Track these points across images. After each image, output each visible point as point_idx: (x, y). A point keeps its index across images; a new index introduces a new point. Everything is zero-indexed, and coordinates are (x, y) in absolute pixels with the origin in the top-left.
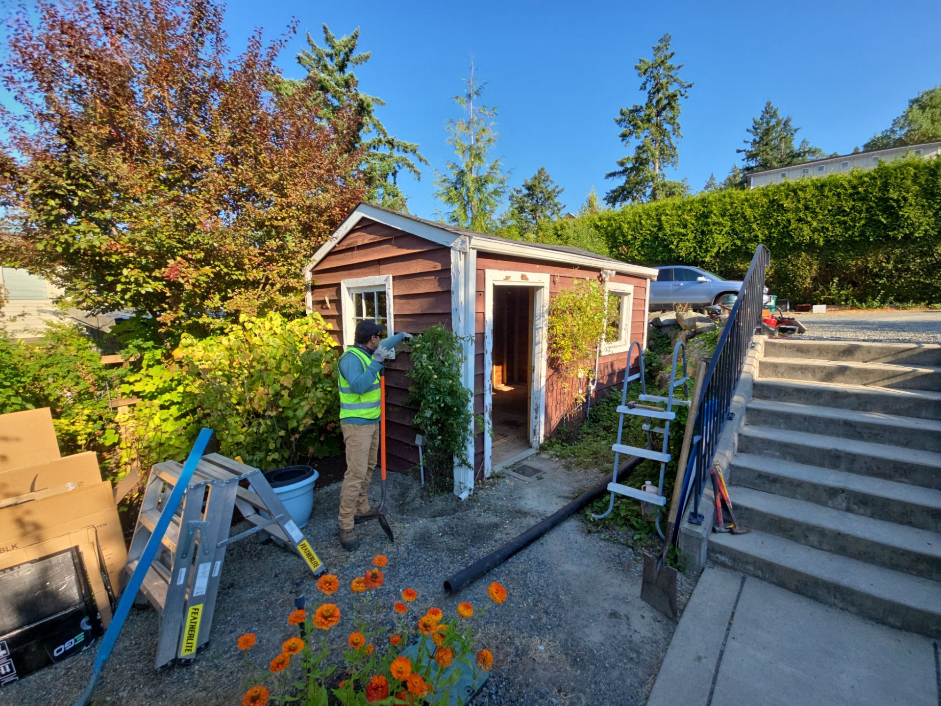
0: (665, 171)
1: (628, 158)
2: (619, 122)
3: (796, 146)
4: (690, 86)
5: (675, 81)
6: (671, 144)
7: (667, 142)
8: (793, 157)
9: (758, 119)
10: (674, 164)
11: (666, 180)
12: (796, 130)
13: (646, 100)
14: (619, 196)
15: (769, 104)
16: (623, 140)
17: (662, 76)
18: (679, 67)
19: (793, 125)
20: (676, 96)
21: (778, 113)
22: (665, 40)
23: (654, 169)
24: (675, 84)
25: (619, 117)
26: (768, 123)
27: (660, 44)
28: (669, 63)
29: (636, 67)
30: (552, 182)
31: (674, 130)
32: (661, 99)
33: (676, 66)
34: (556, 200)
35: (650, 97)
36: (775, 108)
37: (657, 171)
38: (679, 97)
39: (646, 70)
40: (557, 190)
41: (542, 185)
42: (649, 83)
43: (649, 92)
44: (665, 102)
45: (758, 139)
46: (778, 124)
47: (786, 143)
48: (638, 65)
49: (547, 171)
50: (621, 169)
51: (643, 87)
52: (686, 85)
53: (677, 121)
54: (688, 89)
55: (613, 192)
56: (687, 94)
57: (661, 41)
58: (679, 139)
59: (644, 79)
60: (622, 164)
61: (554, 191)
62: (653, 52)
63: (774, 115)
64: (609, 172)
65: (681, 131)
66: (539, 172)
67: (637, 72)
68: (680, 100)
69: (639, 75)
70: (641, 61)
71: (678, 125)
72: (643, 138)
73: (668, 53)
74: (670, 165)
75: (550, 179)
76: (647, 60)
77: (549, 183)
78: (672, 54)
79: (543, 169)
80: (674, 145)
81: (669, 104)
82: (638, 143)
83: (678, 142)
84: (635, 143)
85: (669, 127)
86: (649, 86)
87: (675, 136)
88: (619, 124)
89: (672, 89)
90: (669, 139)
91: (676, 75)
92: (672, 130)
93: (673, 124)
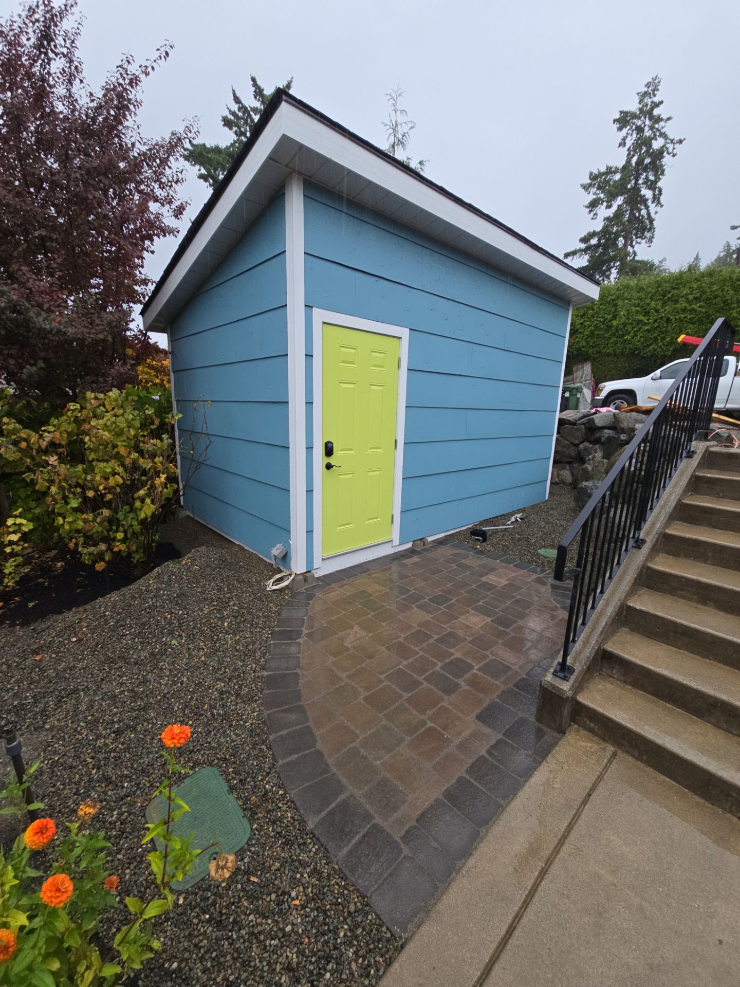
2: (587, 188)
4: (680, 142)
5: (661, 135)
6: (648, 215)
10: (650, 240)
11: (636, 258)
13: (624, 159)
17: (647, 130)
18: (669, 119)
20: (661, 153)
23: (623, 246)
24: (661, 139)
25: (587, 181)
28: (657, 112)
29: (615, 121)
31: (654, 197)
32: (642, 157)
33: (664, 116)
35: (629, 154)
38: (665, 154)
39: (628, 122)
42: (629, 137)
44: (647, 162)
48: (618, 116)
50: (583, 246)
51: (623, 144)
52: (675, 140)
53: (659, 184)
54: (677, 146)
56: (675, 152)
58: (658, 209)
59: (625, 132)
60: (585, 240)
62: (637, 99)
64: (568, 251)
65: (662, 199)
67: (615, 125)
68: (667, 160)
69: (619, 128)
70: (622, 112)
71: (660, 190)
72: (614, 208)
73: (656, 100)
74: (645, 241)
76: (630, 110)
80: (653, 215)
81: (652, 163)
82: (608, 213)
83: (656, 213)
84: (604, 212)
85: (647, 193)
86: (629, 142)
87: (654, 204)
88: (586, 190)
89: (657, 144)
90: (647, 207)
91: (662, 128)
92: (652, 197)
93: (653, 189)
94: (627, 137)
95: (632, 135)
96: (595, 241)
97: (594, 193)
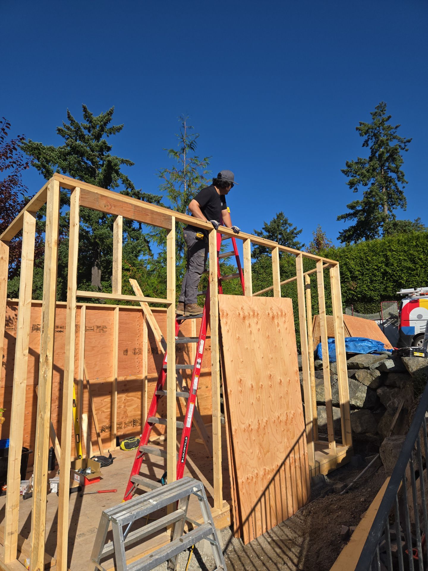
0: (394, 212)
1: (357, 202)
2: (345, 173)
4: (409, 141)
5: (394, 138)
6: (398, 189)
7: (393, 187)
11: (397, 219)
13: (369, 154)
14: (352, 235)
16: (351, 187)
17: (382, 135)
18: (397, 127)
20: (396, 150)
22: (381, 108)
23: (383, 211)
24: (395, 140)
25: (345, 168)
27: (376, 110)
28: (386, 124)
29: (357, 129)
30: (290, 225)
31: (398, 177)
32: (383, 152)
34: (294, 240)
35: (372, 151)
37: (387, 212)
38: (399, 150)
39: (367, 131)
40: (295, 232)
41: (281, 228)
42: (370, 141)
43: (371, 148)
44: (386, 155)
48: (359, 127)
49: (286, 216)
50: (352, 211)
51: (366, 143)
52: (405, 141)
53: (401, 169)
54: (406, 144)
55: (345, 231)
56: (406, 148)
57: (377, 108)
58: (404, 184)
59: (365, 137)
60: (352, 207)
61: (293, 233)
62: (372, 117)
64: (340, 215)
65: (405, 178)
66: (278, 217)
67: (358, 132)
68: (401, 152)
69: (361, 135)
70: (361, 124)
71: (402, 173)
72: (370, 185)
73: (385, 117)
74: (399, 207)
75: (289, 222)
76: (366, 123)
77: (287, 225)
78: (389, 117)
79: (281, 214)
80: (400, 189)
81: (391, 156)
82: (366, 189)
83: (404, 187)
84: (362, 189)
85: (393, 175)
86: (371, 143)
87: (400, 182)
88: (346, 174)
89: (393, 144)
90: (396, 185)
91: (394, 133)
92: (396, 177)
93: (397, 172)
94: (368, 140)
95: (372, 139)
96: (360, 208)
97: (352, 176)
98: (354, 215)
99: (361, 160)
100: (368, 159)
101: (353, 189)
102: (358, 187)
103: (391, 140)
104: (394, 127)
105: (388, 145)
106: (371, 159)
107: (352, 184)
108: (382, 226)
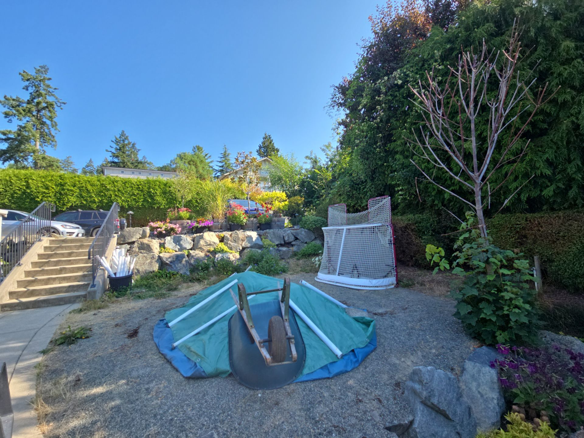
3: (140, 158)
4: (64, 103)
5: (52, 95)
8: (139, 163)
9: (118, 137)
12: (139, 150)
15: (123, 132)
18: (56, 89)
19: (137, 147)
21: (129, 138)
22: (45, 68)
26: (123, 141)
29: (19, 73)
35: (31, 96)
36: (127, 135)
37: (38, 147)
42: (30, 88)
45: (118, 148)
46: (129, 143)
47: (134, 155)
51: (26, 88)
54: (63, 105)
57: (41, 67)
59: (27, 83)
63: (126, 138)
67: (20, 77)
70: (24, 71)
73: (47, 76)
76: (29, 73)
78: (50, 79)
89: (50, 99)
91: (53, 92)
92: (50, 124)
93: (51, 121)
96: (12, 136)
97: (9, 108)
98: (6, 140)
99: (19, 99)
100: (26, 100)
101: (7, 119)
102: (12, 119)
103: (49, 96)
104: (54, 87)
105: (46, 98)
106: (29, 102)
107: (7, 115)
108: (32, 156)
